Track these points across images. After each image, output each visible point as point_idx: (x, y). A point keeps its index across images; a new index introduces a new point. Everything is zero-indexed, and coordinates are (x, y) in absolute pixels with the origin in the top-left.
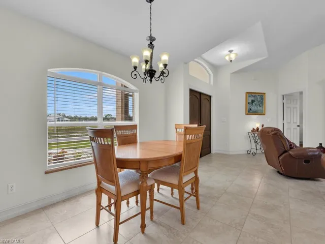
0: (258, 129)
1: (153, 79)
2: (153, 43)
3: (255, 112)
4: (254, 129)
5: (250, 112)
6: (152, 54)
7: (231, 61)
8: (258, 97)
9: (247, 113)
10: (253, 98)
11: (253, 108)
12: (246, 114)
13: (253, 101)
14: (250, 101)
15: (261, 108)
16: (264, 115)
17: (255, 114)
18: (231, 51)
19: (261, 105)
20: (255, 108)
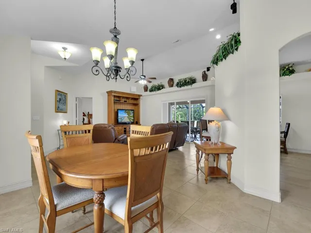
1: (118, 77)
2: (117, 37)
3: (62, 110)
5: (58, 110)
6: (117, 49)
7: (65, 59)
8: (63, 96)
9: (56, 110)
10: (60, 97)
12: (56, 112)
13: (60, 100)
14: (58, 100)
15: (64, 107)
16: (66, 112)
17: (62, 112)
18: (65, 49)
19: (65, 104)
20: (61, 106)
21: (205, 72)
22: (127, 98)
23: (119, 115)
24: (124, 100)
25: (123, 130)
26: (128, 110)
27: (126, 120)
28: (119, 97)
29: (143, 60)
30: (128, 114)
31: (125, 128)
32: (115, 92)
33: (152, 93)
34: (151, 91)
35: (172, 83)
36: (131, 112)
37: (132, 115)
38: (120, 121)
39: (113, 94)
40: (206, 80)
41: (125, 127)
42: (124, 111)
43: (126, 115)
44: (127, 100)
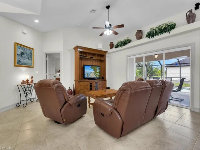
0: (27, 81)
3: (25, 64)
4: (23, 81)
5: (18, 64)
8: (27, 50)
9: (16, 64)
10: (22, 51)
11: (22, 60)
12: (15, 66)
13: (22, 54)
14: (19, 53)
15: (30, 61)
16: (32, 67)
17: (25, 67)
19: (30, 58)
20: (23, 60)
21: (191, 11)
22: (94, 54)
23: (86, 71)
24: (90, 56)
25: (89, 85)
26: (94, 66)
27: (93, 76)
28: (85, 53)
29: (108, 7)
30: (94, 70)
31: (91, 84)
32: (81, 48)
33: (118, 49)
34: (117, 46)
35: (140, 35)
36: (97, 68)
37: (98, 71)
38: (86, 76)
39: (79, 50)
40: (193, 21)
41: (91, 82)
42: (91, 67)
43: (92, 71)
44: (94, 57)
